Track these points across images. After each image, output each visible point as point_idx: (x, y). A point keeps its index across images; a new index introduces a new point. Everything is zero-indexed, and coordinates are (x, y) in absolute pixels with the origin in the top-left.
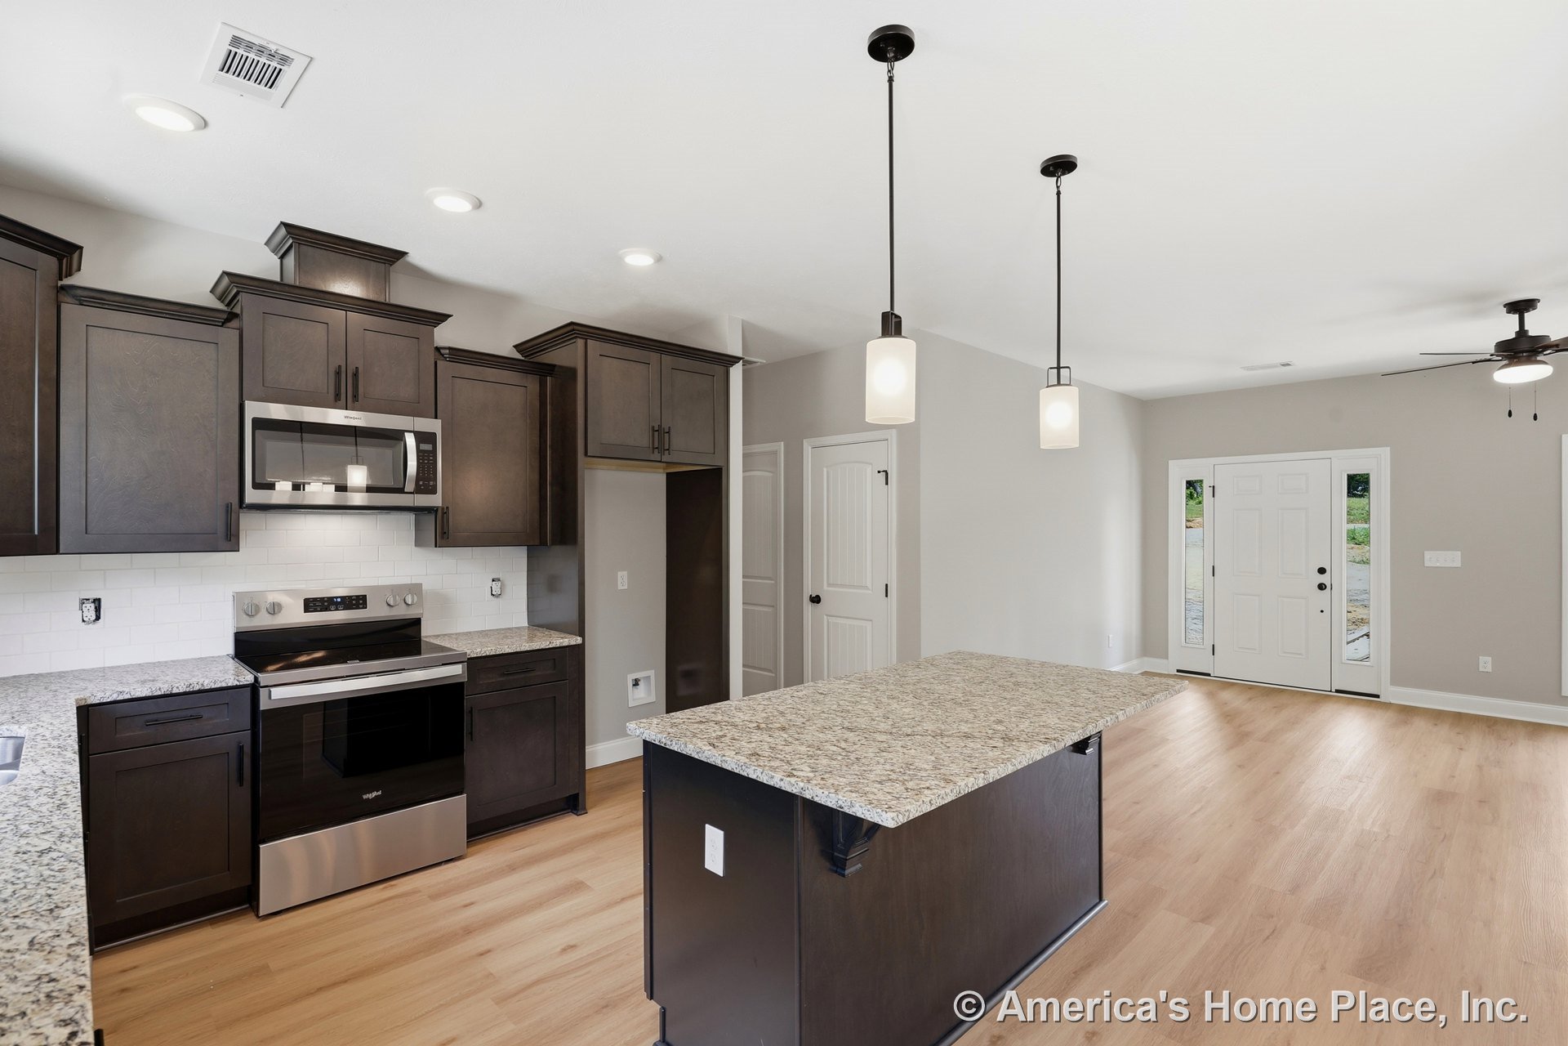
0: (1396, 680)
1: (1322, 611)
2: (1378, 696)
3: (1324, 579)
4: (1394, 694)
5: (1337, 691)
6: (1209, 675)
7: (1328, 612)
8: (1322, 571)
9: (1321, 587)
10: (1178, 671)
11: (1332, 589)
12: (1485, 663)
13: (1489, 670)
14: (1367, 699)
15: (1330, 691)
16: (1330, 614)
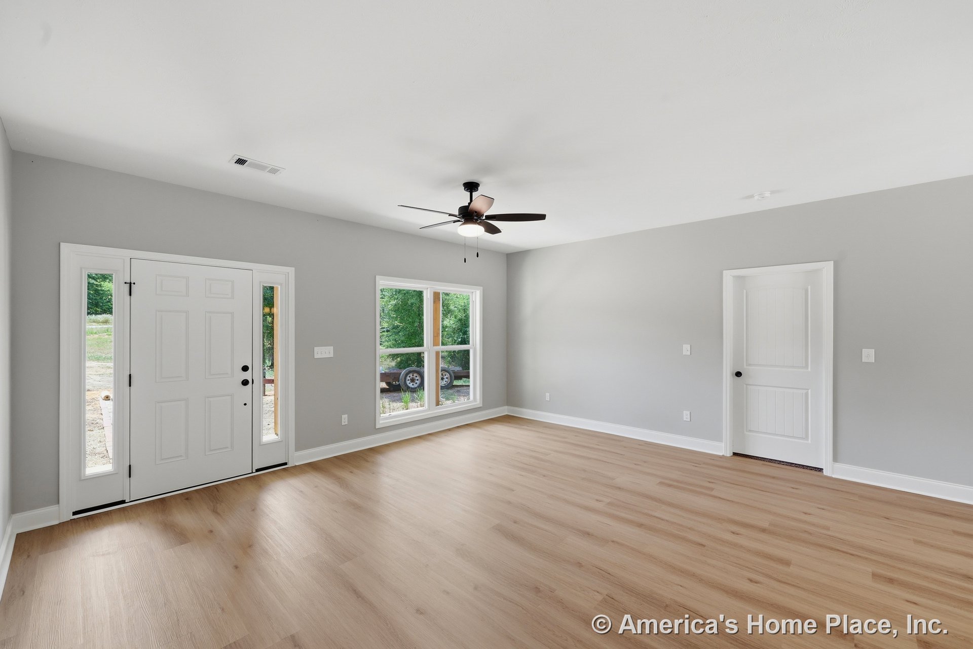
0: (298, 448)
1: (245, 404)
2: (285, 464)
3: (247, 375)
4: (298, 458)
5: (257, 470)
6: (123, 502)
7: (249, 404)
8: (245, 369)
9: (245, 383)
10: (75, 513)
11: (253, 383)
12: (345, 419)
13: (346, 423)
14: (280, 469)
15: (252, 473)
16: (251, 406)
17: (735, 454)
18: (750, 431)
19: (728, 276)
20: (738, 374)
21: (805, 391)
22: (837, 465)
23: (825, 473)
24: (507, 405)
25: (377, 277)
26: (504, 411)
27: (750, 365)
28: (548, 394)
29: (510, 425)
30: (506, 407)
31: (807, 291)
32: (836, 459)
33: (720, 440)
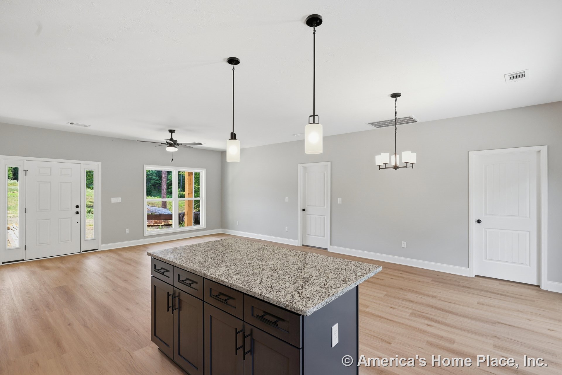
0: (103, 243)
1: (77, 222)
2: (97, 249)
3: (78, 210)
4: (102, 247)
5: (83, 252)
8: (77, 207)
9: (77, 213)
11: (81, 213)
12: (127, 231)
13: (128, 233)
14: (95, 251)
15: (81, 252)
16: (80, 223)
17: (303, 245)
18: (308, 235)
19: (300, 167)
20: (304, 210)
21: (324, 217)
22: (332, 247)
23: (328, 250)
24: (222, 228)
25: (145, 165)
26: (220, 231)
27: (308, 206)
28: (238, 222)
29: (218, 237)
30: (221, 229)
31: (325, 173)
32: (331, 245)
33: (297, 239)
